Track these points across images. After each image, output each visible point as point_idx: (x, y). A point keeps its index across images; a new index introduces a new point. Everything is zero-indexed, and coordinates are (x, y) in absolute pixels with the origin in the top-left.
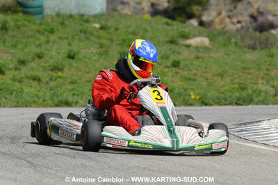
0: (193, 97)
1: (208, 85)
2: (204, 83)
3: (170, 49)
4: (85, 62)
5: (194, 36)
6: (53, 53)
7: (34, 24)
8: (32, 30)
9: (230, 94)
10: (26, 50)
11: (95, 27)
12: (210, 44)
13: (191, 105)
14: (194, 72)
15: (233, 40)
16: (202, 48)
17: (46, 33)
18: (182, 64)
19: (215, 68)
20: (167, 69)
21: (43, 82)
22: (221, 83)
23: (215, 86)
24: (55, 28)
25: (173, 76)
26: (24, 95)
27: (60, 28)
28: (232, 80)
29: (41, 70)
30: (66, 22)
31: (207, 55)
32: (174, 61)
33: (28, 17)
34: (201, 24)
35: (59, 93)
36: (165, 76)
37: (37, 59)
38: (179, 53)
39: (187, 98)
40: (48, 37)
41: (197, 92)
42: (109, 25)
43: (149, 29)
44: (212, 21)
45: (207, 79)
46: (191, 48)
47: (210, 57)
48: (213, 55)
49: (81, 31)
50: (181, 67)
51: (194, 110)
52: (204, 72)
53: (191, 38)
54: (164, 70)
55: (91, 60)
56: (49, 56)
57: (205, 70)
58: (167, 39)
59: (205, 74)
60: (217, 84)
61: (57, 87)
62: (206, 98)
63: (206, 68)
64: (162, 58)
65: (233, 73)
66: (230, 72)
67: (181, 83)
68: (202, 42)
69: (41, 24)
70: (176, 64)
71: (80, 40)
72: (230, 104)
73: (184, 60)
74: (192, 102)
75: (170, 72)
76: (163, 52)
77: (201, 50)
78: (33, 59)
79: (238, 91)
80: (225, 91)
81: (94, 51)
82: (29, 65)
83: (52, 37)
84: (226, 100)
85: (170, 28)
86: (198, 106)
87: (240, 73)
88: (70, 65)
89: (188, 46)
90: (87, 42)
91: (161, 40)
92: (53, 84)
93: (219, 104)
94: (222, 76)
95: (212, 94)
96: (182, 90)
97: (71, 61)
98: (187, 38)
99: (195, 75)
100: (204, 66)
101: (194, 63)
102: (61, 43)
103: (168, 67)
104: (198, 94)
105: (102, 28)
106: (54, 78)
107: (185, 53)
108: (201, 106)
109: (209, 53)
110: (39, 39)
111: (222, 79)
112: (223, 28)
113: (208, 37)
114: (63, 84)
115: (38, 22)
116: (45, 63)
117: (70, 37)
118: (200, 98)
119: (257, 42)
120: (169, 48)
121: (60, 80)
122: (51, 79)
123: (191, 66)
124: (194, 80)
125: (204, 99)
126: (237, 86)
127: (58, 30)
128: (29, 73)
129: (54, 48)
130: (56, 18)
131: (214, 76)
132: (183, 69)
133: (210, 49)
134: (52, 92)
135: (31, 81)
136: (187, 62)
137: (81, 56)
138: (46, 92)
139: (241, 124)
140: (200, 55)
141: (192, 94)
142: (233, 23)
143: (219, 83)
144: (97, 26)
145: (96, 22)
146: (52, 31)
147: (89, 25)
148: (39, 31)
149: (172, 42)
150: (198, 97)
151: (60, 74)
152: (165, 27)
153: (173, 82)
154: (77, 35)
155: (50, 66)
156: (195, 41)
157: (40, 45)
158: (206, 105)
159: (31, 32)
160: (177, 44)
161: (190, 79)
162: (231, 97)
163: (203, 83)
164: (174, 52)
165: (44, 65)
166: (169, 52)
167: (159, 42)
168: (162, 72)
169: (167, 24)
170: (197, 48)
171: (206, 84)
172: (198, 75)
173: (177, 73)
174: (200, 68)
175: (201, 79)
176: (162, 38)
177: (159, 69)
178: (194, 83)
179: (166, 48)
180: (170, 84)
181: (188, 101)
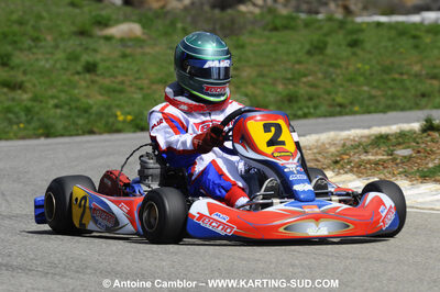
0: (121, 118)
1: (144, 98)
2: (138, 96)
3: (81, 45)
5: (118, 22)
12: (144, 34)
13: (118, 131)
14: (120, 78)
15: (179, 26)
16: (130, 39)
18: (101, 67)
19: (153, 70)
20: (77, 77)
25: (88, 87)
31: (139, 50)
32: (88, 63)
34: (127, 1)
36: (75, 87)
38: (95, 51)
39: (111, 120)
41: (127, 109)
43: (44, 14)
45: (141, 89)
46: (114, 42)
47: (144, 54)
48: (148, 50)
50: (99, 72)
51: (124, 139)
52: (136, 79)
53: (112, 26)
54: (72, 78)
57: (137, 76)
58: (74, 29)
59: (139, 82)
62: (141, 120)
63: (138, 71)
64: (68, 59)
67: (101, 98)
68: (131, 30)
70: (91, 68)
73: (104, 60)
74: (120, 126)
75: (82, 81)
76: (69, 50)
77: (130, 44)
85: (78, 11)
86: (129, 131)
89: (108, 38)
91: (64, 30)
94: (166, 82)
96: (103, 109)
98: (106, 25)
99: (122, 83)
100: (136, 69)
101: (120, 64)
103: (78, 73)
104: (129, 114)
107: (104, 50)
108: (135, 132)
109: (141, 47)
112: (163, 7)
113: (139, 22)
118: (132, 121)
120: (78, 42)
123: (115, 70)
124: (121, 92)
125: (138, 121)
131: (153, 83)
132: (102, 74)
133: (144, 41)
136: (108, 64)
140: (128, 51)
141: (119, 113)
149: (82, 33)
150: (129, 118)
152: (70, 9)
153: (87, 96)
156: (118, 30)
158: (143, 129)
160: (91, 36)
161: (114, 91)
163: (135, 96)
164: (87, 49)
166: (79, 49)
167: (61, 34)
168: (70, 81)
169: (73, 5)
170: (122, 40)
171: (140, 96)
172: (128, 83)
173: (93, 82)
174: (129, 73)
175: (133, 89)
176: (67, 28)
177: (64, 77)
178: (122, 96)
179: (73, 44)
180: (84, 100)
181: (113, 124)
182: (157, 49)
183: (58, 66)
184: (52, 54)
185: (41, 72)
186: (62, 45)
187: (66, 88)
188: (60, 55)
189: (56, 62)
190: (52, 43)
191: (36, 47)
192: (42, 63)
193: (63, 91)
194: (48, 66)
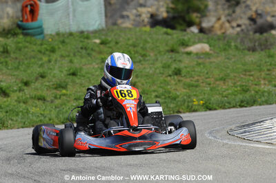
0: (196, 103)
1: (211, 90)
3: (171, 58)
4: (89, 78)
5: (194, 43)
6: (56, 71)
7: (35, 44)
8: (33, 51)
9: (233, 97)
10: (29, 71)
11: (95, 43)
12: (210, 50)
14: (196, 78)
15: (233, 44)
16: (203, 54)
17: (47, 53)
18: (184, 72)
19: (216, 72)
20: (169, 78)
21: (48, 101)
22: (224, 87)
23: (218, 90)
24: (56, 47)
25: (176, 84)
26: (30, 115)
27: (61, 46)
28: (235, 83)
29: (45, 89)
30: (67, 40)
31: (208, 60)
32: (176, 69)
33: (28, 38)
34: (202, 30)
35: (64, 110)
36: (168, 85)
37: (40, 78)
38: (180, 61)
39: (190, 104)
40: (49, 56)
41: (201, 97)
42: (110, 39)
43: (149, 40)
44: (213, 27)
45: (210, 84)
46: (192, 55)
47: (211, 63)
48: (214, 60)
49: (82, 48)
50: (183, 75)
51: (199, 116)
52: (207, 78)
53: (191, 46)
54: (166, 79)
55: (93, 75)
56: (52, 74)
57: (207, 76)
58: (167, 48)
59: (208, 80)
60: (219, 88)
61: (61, 105)
62: (210, 103)
63: (207, 73)
64: (163, 67)
65: (235, 76)
66: (232, 75)
67: (185, 90)
68: (202, 48)
69: (41, 45)
70: (178, 72)
71: (82, 57)
72: (234, 107)
73: (186, 67)
74: (196, 108)
75: (173, 81)
76: (164, 62)
77: (202, 56)
78: (37, 79)
79: (241, 94)
80: (229, 94)
81: (96, 66)
82: (33, 86)
83: (54, 56)
84: (229, 103)
85: (169, 37)
86: (202, 111)
87: (242, 76)
88: (74, 82)
89: (189, 54)
90: (89, 58)
91: (162, 49)
92: (57, 102)
93: (224, 108)
94: (225, 80)
95: (216, 98)
96: (185, 98)
97: (74, 77)
98: (187, 46)
99: (198, 81)
100: (206, 72)
101: (196, 69)
102: (63, 62)
103: (170, 76)
104: (202, 100)
105: (103, 43)
106: (58, 96)
107: (186, 61)
108: (206, 111)
109: (209, 58)
110: (41, 59)
111: (224, 83)
112: (224, 33)
113: (208, 43)
114: (69, 102)
115: (39, 42)
116: (49, 82)
117: (72, 55)
118: (203, 104)
119: (257, 44)
120: (169, 57)
121: (64, 97)
122: (56, 98)
123: (193, 73)
124: (196, 86)
125: (208, 104)
126: (239, 88)
127: (59, 48)
128: (34, 93)
129: (56, 67)
130: (57, 37)
131: (217, 80)
133: (211, 54)
134: (58, 109)
135: (36, 101)
136: (188, 69)
137: (83, 72)
138: (51, 111)
139: (244, 126)
140: (200, 61)
141: (195, 100)
142: (233, 27)
143: (222, 87)
144: (98, 41)
145: (96, 38)
146: (53, 51)
147: (89, 41)
148: (40, 52)
149: (172, 51)
151: (64, 91)
152: (165, 36)
153: (176, 90)
154: (78, 51)
155: (53, 85)
156: (194, 48)
157: (41, 65)
158: (210, 110)
159: (32, 53)
160: (178, 52)
161: (193, 86)
162: (234, 100)
163: (206, 89)
164: (175, 60)
165: (47, 84)
166: (170, 61)
167: (160, 52)
168: (165, 81)
169: (167, 33)
170: (197, 54)
171: (209, 89)
172: (201, 81)
173: (179, 81)
174: (201, 74)
175: (204, 84)
176: (163, 48)
177: (162, 79)
178: (197, 89)
179: (166, 58)
180: (174, 92)
181: (192, 107)
182: (219, 59)
183: (158, 71)
184: (153, 64)
185: (147, 76)
186: (159, 59)
187: (162, 85)
188: (159, 65)
189: (156, 69)
190: (154, 58)
191: (144, 60)
192: (148, 70)
193: (161, 87)
194: (151, 72)
